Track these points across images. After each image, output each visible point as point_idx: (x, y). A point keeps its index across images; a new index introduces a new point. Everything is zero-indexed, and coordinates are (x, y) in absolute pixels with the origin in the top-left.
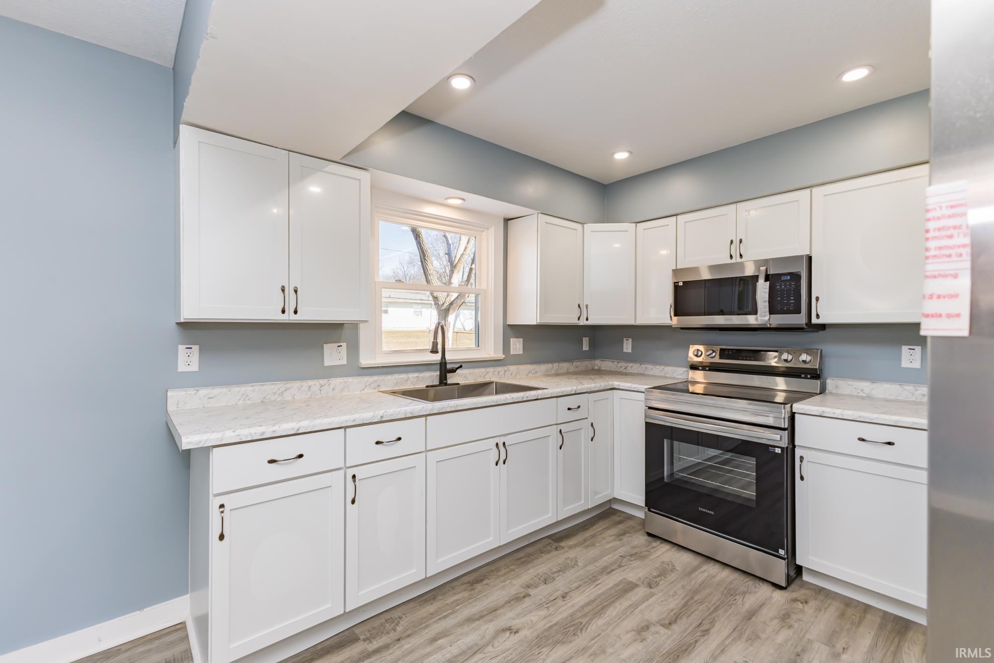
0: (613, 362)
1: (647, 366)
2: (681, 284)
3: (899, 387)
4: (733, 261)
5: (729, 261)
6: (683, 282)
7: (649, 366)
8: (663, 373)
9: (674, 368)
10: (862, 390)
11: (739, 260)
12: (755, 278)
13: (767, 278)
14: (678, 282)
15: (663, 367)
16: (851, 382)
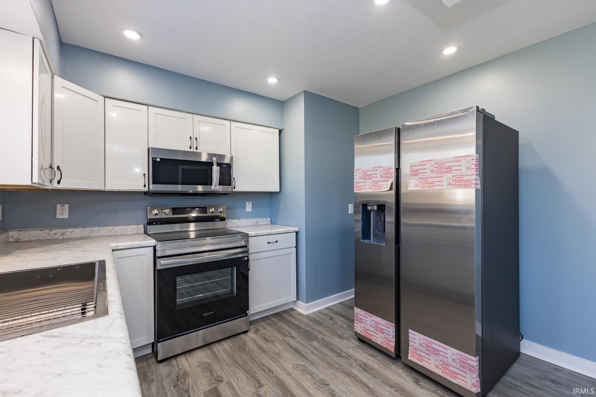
0: (41, 230)
1: (92, 229)
2: (158, 160)
3: (247, 220)
4: (192, 150)
5: (189, 150)
6: (160, 159)
7: (96, 229)
8: (112, 232)
9: (124, 227)
10: (235, 224)
11: (195, 150)
12: (211, 164)
13: (218, 164)
14: (156, 158)
15: (112, 227)
16: (231, 221)
